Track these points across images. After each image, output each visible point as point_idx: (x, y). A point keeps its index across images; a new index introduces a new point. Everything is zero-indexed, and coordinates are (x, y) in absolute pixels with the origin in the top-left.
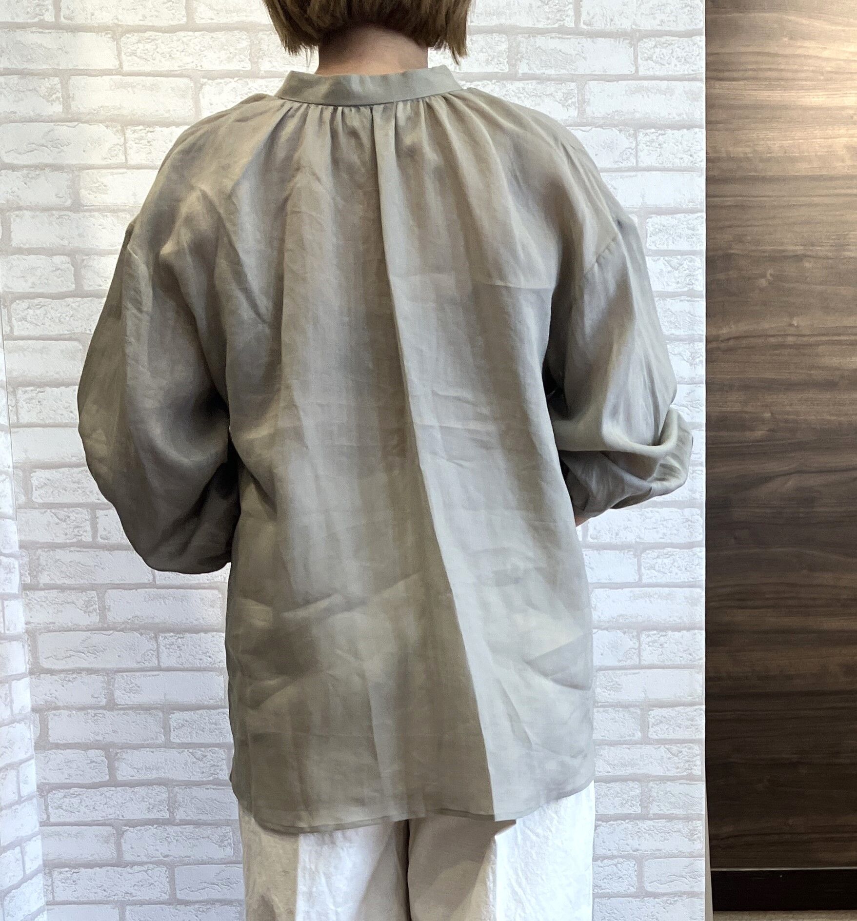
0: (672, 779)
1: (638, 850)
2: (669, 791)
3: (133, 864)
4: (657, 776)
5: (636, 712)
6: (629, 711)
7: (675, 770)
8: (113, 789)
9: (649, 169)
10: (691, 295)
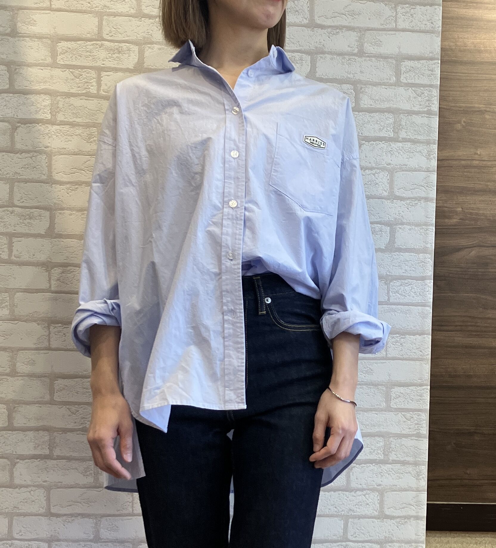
0: (406, 436)
1: (380, 485)
2: (403, 445)
3: (21, 486)
4: (395, 434)
5: (383, 390)
6: (378, 388)
7: (408, 430)
8: (11, 432)
9: (404, 30)
10: (429, 113)
